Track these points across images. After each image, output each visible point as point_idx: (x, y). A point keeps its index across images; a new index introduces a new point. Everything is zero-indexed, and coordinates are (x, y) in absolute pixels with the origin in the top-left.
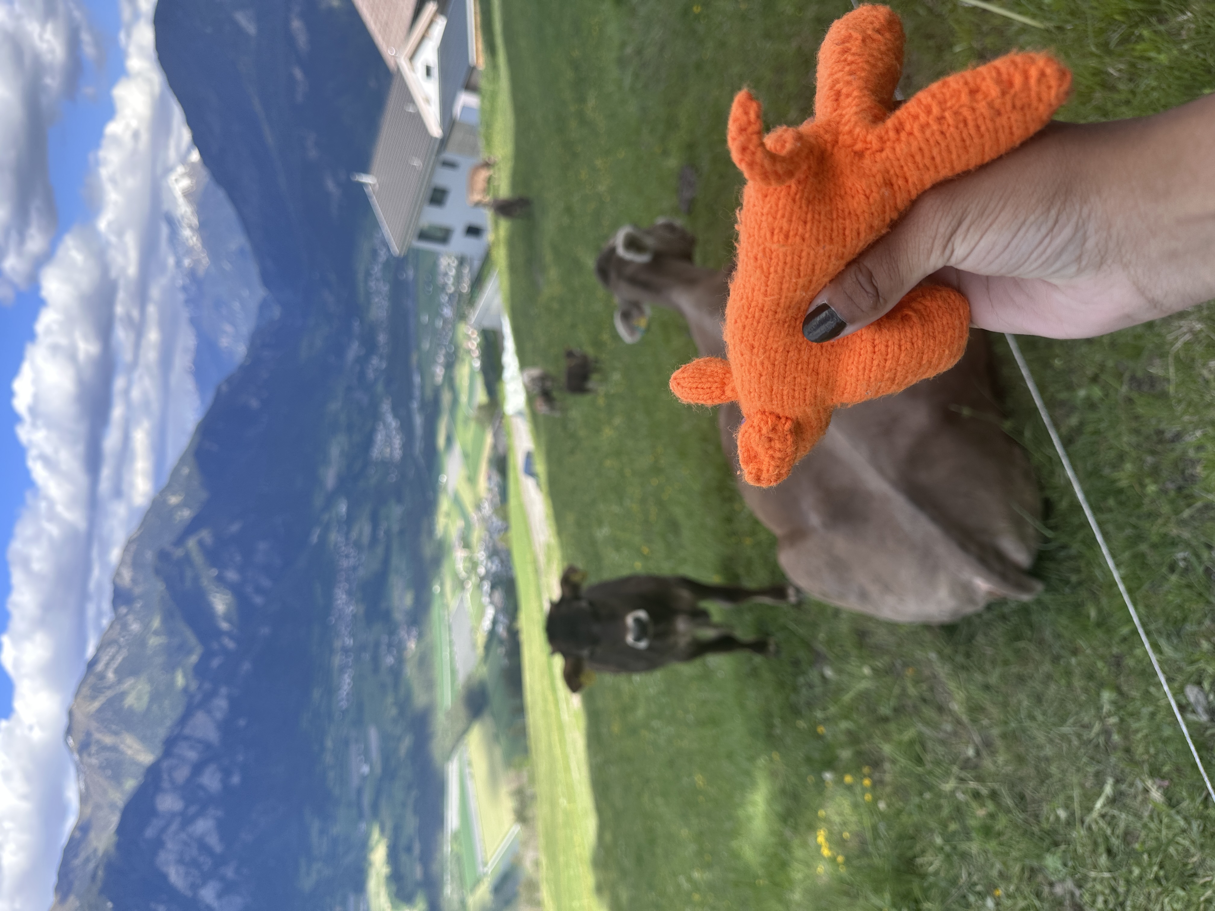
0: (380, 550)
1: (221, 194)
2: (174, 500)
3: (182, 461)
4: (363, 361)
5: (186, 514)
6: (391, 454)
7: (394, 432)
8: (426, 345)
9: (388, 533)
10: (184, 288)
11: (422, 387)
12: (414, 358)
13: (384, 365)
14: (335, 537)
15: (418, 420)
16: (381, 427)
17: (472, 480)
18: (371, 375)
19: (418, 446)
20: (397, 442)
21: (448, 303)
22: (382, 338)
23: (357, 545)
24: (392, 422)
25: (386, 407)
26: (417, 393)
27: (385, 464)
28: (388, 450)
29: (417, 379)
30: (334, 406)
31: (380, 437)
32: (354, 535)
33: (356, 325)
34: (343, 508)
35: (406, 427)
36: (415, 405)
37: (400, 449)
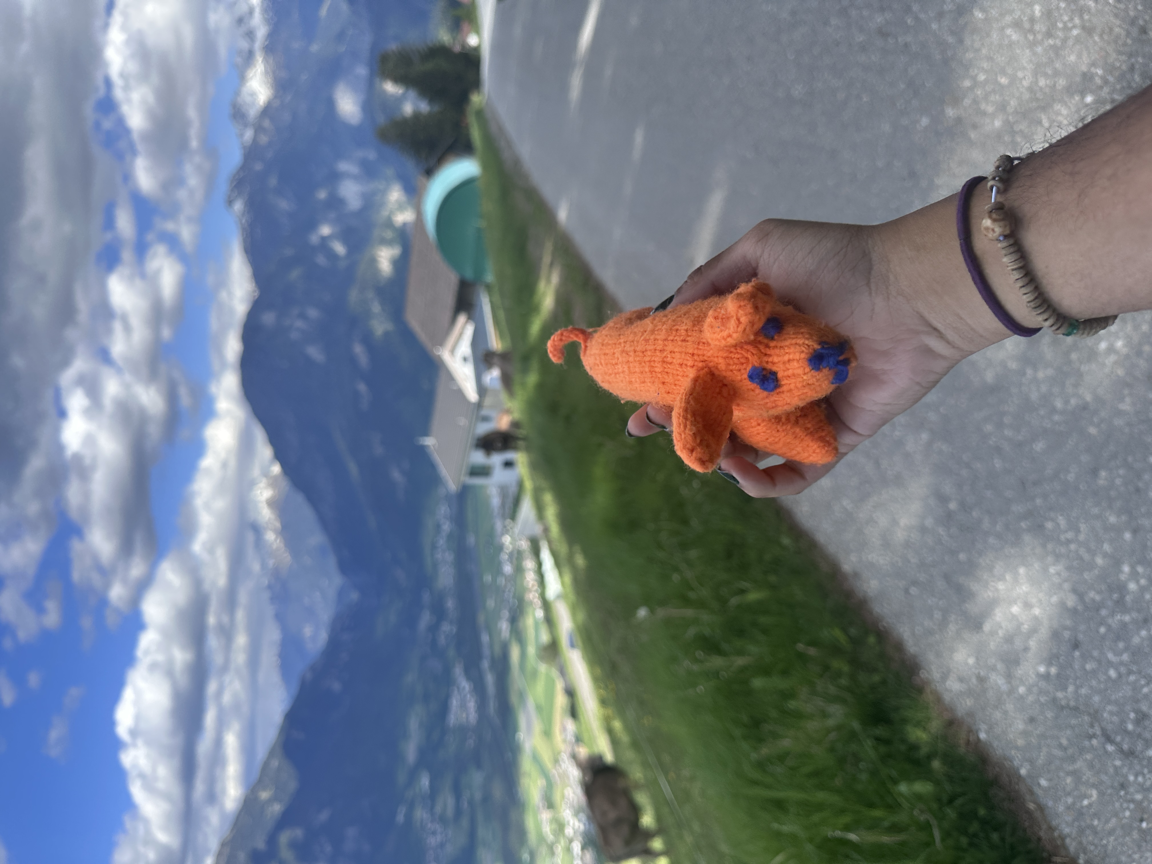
0: (465, 822)
1: (300, 499)
2: (264, 795)
3: (271, 754)
4: (434, 628)
5: (277, 808)
6: (467, 718)
7: (468, 696)
8: (491, 603)
9: (471, 803)
10: (270, 587)
11: (491, 645)
12: (481, 618)
13: (455, 630)
14: (420, 814)
15: (490, 679)
16: (456, 692)
17: (547, 734)
18: (442, 640)
19: (492, 706)
20: (472, 705)
21: (508, 560)
22: (450, 604)
23: (443, 820)
24: (465, 685)
25: (458, 671)
26: (486, 651)
27: (462, 730)
28: (464, 715)
29: (485, 638)
30: (410, 678)
31: (455, 702)
32: (438, 809)
33: (426, 597)
34: (425, 782)
35: (479, 689)
36: (485, 664)
37: (476, 712)
